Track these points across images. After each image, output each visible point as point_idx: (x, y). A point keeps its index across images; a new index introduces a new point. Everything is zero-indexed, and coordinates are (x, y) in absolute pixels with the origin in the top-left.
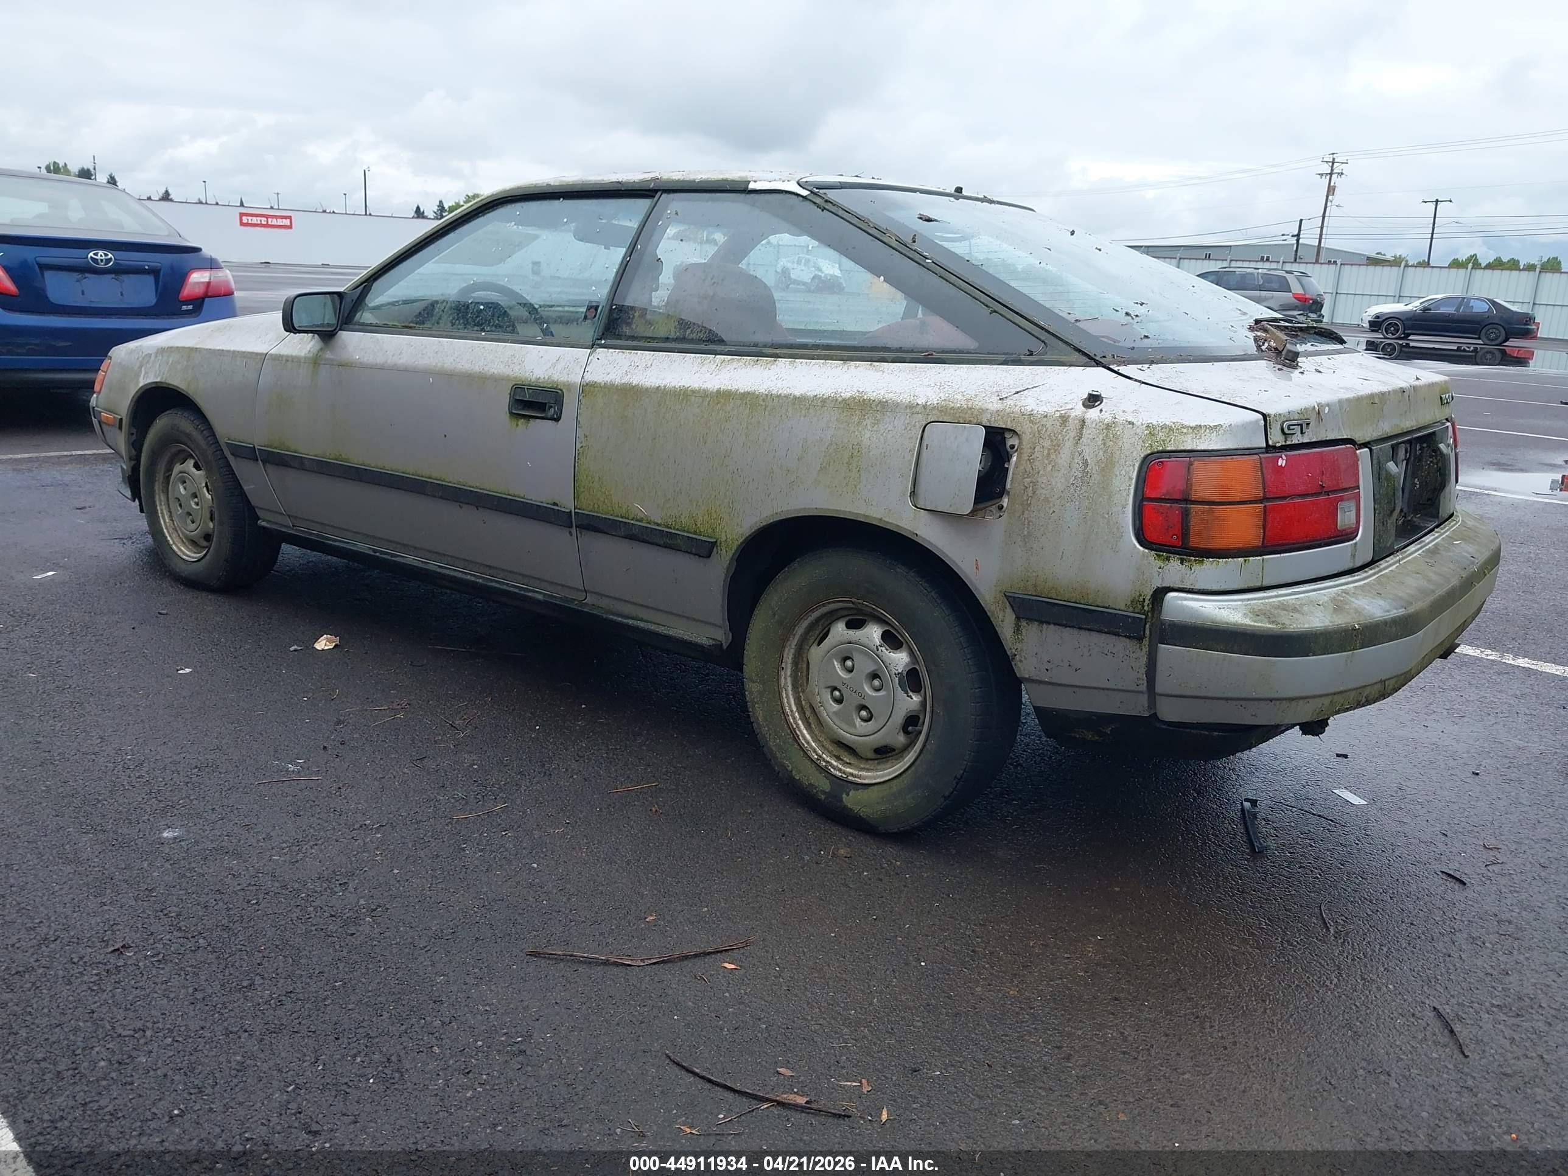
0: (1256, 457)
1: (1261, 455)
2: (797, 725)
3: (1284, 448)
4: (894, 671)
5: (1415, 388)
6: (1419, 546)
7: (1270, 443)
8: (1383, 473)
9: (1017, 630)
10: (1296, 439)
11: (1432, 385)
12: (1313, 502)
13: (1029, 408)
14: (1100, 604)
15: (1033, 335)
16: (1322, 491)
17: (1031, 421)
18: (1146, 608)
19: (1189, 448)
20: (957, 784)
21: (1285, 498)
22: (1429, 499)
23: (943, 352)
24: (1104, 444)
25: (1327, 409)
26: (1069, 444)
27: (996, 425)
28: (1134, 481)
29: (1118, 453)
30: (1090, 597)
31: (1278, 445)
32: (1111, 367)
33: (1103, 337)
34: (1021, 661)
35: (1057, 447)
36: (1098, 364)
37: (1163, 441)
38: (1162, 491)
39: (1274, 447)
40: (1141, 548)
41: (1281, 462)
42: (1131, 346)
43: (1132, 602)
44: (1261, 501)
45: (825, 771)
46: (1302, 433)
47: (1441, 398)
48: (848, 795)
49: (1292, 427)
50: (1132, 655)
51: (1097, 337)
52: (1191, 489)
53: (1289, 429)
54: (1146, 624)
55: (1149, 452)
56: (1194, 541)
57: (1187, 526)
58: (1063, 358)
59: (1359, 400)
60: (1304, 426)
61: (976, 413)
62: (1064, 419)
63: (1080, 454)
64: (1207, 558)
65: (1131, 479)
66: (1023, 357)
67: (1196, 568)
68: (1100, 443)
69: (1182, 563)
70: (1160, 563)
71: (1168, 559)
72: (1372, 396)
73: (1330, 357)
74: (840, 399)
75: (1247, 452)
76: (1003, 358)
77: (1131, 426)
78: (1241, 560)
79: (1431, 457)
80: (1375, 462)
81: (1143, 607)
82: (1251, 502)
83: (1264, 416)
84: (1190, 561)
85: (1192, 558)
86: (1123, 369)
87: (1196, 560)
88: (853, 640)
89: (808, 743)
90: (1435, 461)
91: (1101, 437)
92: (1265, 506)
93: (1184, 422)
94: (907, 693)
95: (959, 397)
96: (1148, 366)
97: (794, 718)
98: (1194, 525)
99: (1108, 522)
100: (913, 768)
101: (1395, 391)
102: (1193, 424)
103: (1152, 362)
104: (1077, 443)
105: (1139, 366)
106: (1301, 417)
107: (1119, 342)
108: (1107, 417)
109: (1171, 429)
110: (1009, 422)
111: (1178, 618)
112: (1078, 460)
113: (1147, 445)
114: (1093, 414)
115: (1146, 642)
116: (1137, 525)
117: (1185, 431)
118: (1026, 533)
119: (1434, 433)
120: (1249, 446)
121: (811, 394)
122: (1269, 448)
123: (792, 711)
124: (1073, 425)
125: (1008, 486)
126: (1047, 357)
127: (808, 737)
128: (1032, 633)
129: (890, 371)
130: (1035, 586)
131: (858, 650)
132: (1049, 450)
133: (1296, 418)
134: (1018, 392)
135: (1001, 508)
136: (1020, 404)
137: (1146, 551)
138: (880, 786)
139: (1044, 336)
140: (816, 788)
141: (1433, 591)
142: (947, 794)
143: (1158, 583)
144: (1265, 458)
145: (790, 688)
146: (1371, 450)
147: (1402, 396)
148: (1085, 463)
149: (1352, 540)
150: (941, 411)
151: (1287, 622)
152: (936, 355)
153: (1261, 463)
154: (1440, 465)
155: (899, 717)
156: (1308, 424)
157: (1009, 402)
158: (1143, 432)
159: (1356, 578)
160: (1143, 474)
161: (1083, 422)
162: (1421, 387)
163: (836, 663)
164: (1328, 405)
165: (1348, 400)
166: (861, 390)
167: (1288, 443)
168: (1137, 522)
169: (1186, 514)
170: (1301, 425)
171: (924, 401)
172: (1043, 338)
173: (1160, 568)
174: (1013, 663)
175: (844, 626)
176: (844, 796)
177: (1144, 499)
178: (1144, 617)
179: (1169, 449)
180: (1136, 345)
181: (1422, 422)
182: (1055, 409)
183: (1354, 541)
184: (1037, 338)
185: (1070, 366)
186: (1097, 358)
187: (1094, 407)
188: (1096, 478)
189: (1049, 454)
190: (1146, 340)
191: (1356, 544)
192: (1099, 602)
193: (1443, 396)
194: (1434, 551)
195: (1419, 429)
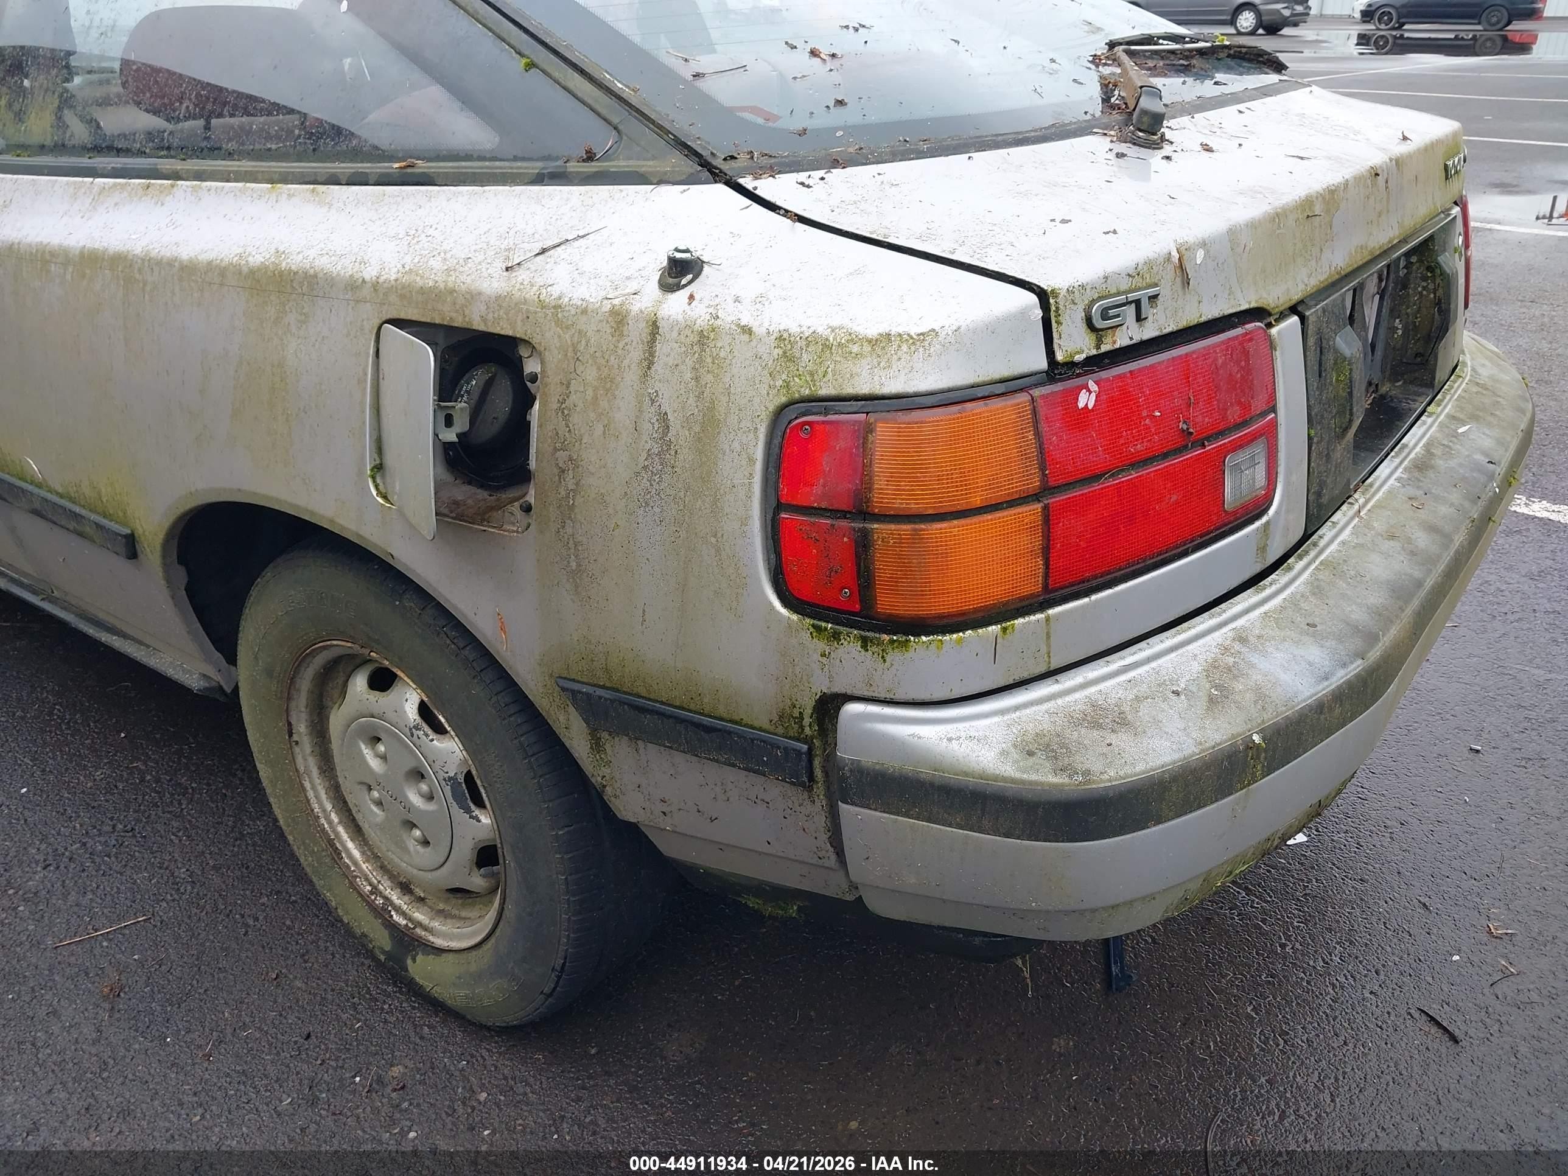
0: (1023, 398)
1: (1037, 392)
2: (337, 834)
3: (1095, 363)
4: (441, 775)
5: (1399, 162)
6: (1397, 461)
7: (1060, 357)
8: (1330, 357)
9: (597, 746)
10: (1128, 334)
11: (1429, 149)
12: (1166, 474)
13: (555, 291)
14: (725, 715)
15: (598, 114)
16: (1187, 440)
17: (558, 323)
18: (807, 731)
19: (864, 389)
20: (559, 977)
21: (1096, 477)
22: (1417, 355)
23: (439, 158)
24: (697, 379)
25: (1200, 255)
26: (631, 377)
27: (497, 330)
28: (759, 466)
29: (724, 399)
30: (706, 700)
31: (1079, 358)
32: (741, 181)
33: (743, 109)
34: (616, 796)
35: (608, 384)
36: (716, 175)
37: (812, 374)
38: (815, 494)
39: (1071, 365)
40: (784, 611)
41: (1086, 400)
42: (799, 127)
43: (780, 717)
44: (1036, 497)
45: (382, 914)
46: (1139, 319)
47: (1446, 166)
48: (414, 960)
49: (1111, 312)
50: (798, 809)
51: (730, 110)
52: (870, 489)
53: (1105, 316)
54: (810, 762)
55: (784, 399)
56: (887, 603)
57: (867, 568)
58: (647, 166)
59: (1277, 218)
60: (1145, 303)
61: (461, 301)
62: (619, 318)
63: (653, 401)
64: (917, 635)
65: (751, 461)
66: (573, 167)
67: (894, 656)
68: (688, 375)
69: (865, 647)
70: (821, 645)
71: (836, 636)
72: (1307, 203)
73: (1241, 107)
74: (245, 270)
75: (1000, 388)
76: (535, 167)
77: (746, 337)
78: (994, 629)
79: (1425, 278)
80: (1311, 341)
81: (802, 727)
82: (1012, 503)
83: (1043, 295)
84: (880, 643)
85: (886, 637)
86: (765, 187)
87: (892, 642)
88: (375, 712)
89: (356, 863)
90: (1431, 286)
91: (689, 362)
92: (1046, 508)
93: (856, 328)
94: (468, 811)
95: (436, 264)
96: (821, 173)
97: (330, 822)
98: (883, 567)
99: (718, 550)
100: (493, 940)
101: (1358, 179)
102: (872, 332)
103: (836, 163)
104: (645, 375)
105: (802, 176)
106: (1138, 282)
107: (777, 118)
108: (700, 313)
109: (827, 346)
110: (519, 323)
111: (868, 759)
112: (650, 412)
113: (779, 383)
114: (675, 305)
115: (820, 789)
116: (773, 561)
117: (855, 349)
118: (574, 565)
119: (1431, 238)
120: (1006, 373)
121: (204, 257)
122: (1056, 370)
123: (324, 811)
124: (637, 332)
125: (533, 464)
126: (619, 164)
127: (356, 854)
128: (620, 750)
129: (341, 204)
130: (607, 670)
131: (387, 730)
132: (596, 389)
133: (1123, 287)
134: (543, 251)
135: (527, 509)
136: (540, 281)
137: (795, 617)
138: (457, 956)
139: (617, 114)
140: (371, 941)
141: (1419, 584)
142: (546, 990)
143: (821, 685)
144: (1042, 397)
145: (315, 772)
146: (1303, 319)
147: (1374, 185)
148: (664, 417)
149: (1258, 516)
150: (402, 297)
151: (1096, 766)
152: (422, 166)
153: (1034, 411)
154: (1440, 293)
155: (465, 850)
156: (1153, 298)
157: (522, 275)
158: (770, 351)
159: (1268, 592)
160: (776, 450)
161: (654, 326)
162: (1410, 156)
163: (363, 747)
164: (1203, 244)
165: (1253, 225)
166: (281, 249)
167: (1105, 348)
168: (773, 556)
169: (863, 544)
170: (1138, 303)
171: (374, 273)
172: (615, 120)
173: (823, 655)
174: (605, 798)
175: (365, 682)
176: (409, 962)
177: (779, 507)
178: (805, 747)
179: (823, 392)
180: (810, 124)
181: (1409, 223)
182: (603, 294)
183: (1264, 519)
184: (605, 120)
185: (659, 183)
186: (715, 162)
187: (678, 287)
188: (686, 455)
189: (595, 398)
190: (840, 110)
191: (1268, 523)
192: (722, 711)
193: (1450, 163)
194: (1421, 466)
195: (1404, 241)
